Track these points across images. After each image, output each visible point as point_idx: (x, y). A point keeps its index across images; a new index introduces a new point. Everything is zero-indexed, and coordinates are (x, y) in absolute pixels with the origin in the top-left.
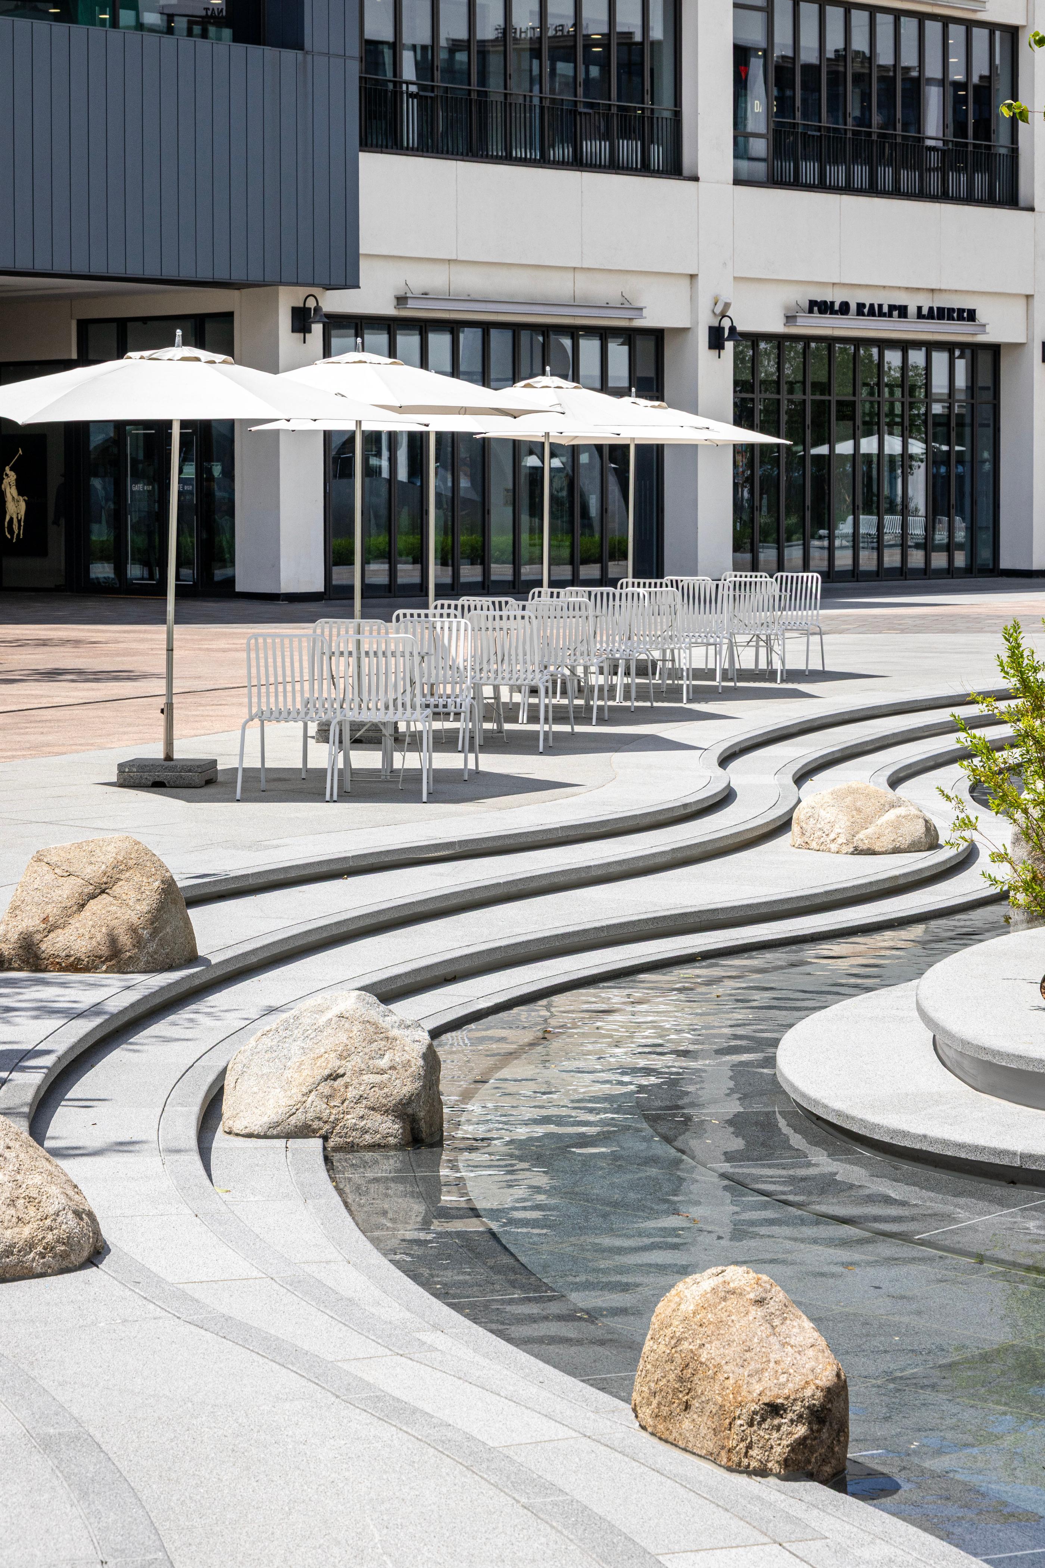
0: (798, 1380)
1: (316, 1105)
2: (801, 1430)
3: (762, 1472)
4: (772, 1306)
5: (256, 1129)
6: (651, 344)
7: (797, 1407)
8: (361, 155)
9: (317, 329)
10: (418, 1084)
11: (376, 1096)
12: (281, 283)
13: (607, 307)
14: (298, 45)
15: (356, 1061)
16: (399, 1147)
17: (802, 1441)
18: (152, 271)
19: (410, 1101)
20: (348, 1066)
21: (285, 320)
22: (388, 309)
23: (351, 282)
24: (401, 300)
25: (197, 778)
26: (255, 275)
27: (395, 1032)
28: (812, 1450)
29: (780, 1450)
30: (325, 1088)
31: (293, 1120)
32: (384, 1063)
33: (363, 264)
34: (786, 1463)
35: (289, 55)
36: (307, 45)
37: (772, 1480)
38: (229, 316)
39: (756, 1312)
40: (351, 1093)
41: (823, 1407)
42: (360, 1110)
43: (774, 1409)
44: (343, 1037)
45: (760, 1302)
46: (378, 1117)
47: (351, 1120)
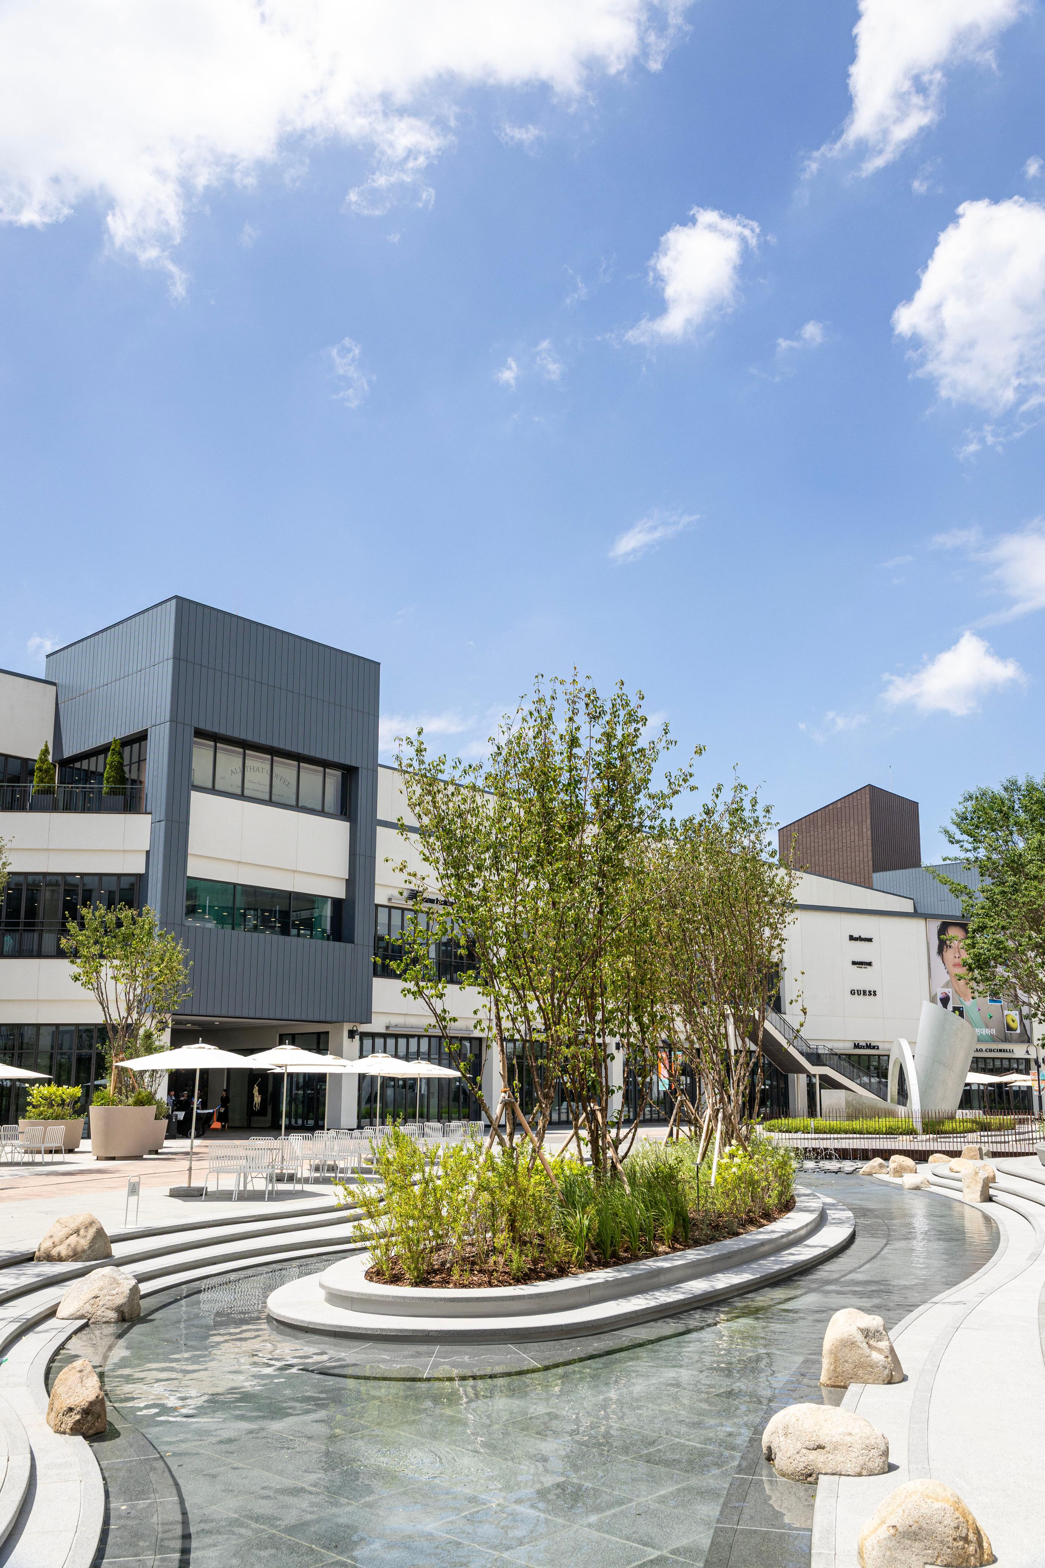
0: (81, 1399)
1: (88, 1307)
2: (78, 1417)
3: (64, 1433)
4: (85, 1373)
5: (65, 1316)
6: (478, 1043)
7: (78, 1409)
8: (374, 979)
9: (357, 1037)
10: (126, 1299)
11: (108, 1305)
12: (344, 1022)
13: (461, 1030)
14: (352, 942)
15: (105, 1291)
16: (116, 1322)
17: (79, 1421)
18: (298, 1017)
19: (122, 1305)
20: (101, 1294)
21: (346, 1034)
22: (383, 1031)
23: (369, 1021)
24: (388, 1027)
25: (196, 1193)
26: (335, 1019)
27: (122, 1281)
28: (84, 1425)
29: (70, 1425)
30: (92, 1302)
31: (78, 1313)
32: (114, 1292)
33: (373, 1015)
34: (71, 1429)
35: (349, 945)
36: (356, 942)
37: (67, 1436)
38: (327, 1033)
39: (79, 1375)
40: (101, 1303)
41: (88, 1408)
42: (103, 1309)
43: (71, 1410)
44: (102, 1283)
45: (81, 1371)
46: (109, 1311)
47: (99, 1313)
